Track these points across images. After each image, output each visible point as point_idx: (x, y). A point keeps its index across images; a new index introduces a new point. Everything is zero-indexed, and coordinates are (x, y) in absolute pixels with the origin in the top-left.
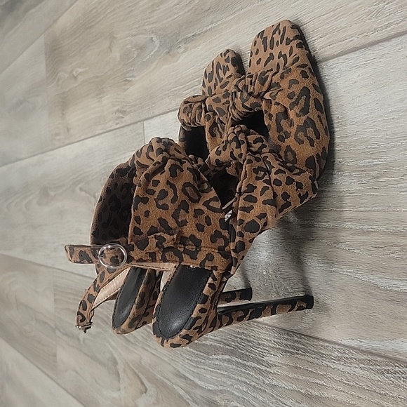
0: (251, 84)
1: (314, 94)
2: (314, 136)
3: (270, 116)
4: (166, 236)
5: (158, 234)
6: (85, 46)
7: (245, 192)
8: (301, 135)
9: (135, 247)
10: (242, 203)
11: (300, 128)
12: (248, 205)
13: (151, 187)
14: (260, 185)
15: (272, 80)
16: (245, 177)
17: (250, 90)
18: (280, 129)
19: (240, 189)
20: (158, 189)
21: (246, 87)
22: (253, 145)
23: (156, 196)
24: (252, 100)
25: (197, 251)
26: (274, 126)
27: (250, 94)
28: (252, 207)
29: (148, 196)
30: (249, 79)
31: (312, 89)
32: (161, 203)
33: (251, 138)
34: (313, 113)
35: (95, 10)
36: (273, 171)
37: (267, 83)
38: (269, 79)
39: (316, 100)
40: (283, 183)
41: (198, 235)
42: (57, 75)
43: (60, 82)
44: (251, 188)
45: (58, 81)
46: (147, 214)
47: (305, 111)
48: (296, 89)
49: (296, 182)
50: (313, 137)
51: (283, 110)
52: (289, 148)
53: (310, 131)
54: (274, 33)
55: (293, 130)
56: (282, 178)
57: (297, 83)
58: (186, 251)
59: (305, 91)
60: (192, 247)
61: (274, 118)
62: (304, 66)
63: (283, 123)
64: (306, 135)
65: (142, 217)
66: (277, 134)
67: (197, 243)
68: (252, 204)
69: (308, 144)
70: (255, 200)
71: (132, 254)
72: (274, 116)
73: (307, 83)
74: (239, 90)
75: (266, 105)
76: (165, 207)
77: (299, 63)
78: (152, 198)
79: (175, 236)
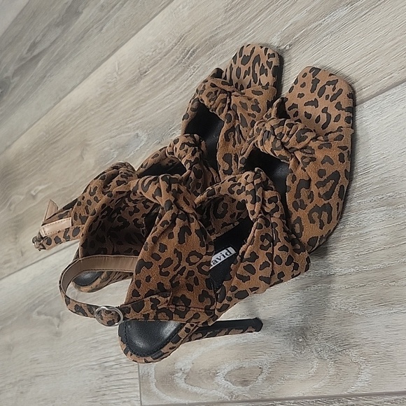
0: (288, 135)
1: (343, 181)
2: (327, 221)
3: (294, 178)
4: (160, 298)
5: (154, 297)
6: (47, 162)
7: (248, 260)
8: (315, 215)
9: (132, 310)
10: (240, 271)
11: (316, 209)
12: (246, 274)
13: (157, 251)
14: (262, 257)
15: (309, 143)
16: (251, 243)
17: (285, 139)
18: (298, 195)
19: (244, 253)
20: (164, 256)
21: (281, 135)
22: (267, 204)
23: (161, 262)
24: (283, 153)
25: (186, 312)
26: (293, 190)
27: (283, 144)
28: (249, 278)
29: (152, 260)
30: (288, 129)
31: (342, 175)
32: (164, 270)
33: (269, 194)
34: (334, 200)
35: (62, 124)
36: (279, 245)
37: (303, 144)
38: (306, 141)
39: (342, 187)
40: (284, 263)
42: (8, 200)
43: (13, 206)
44: (254, 257)
45: (10, 205)
46: (148, 279)
47: (328, 195)
48: (330, 170)
49: (295, 263)
50: (325, 220)
51: (308, 179)
52: (299, 220)
53: (325, 215)
54: (329, 83)
55: (310, 206)
56: (284, 256)
57: (332, 163)
59: (336, 175)
60: (182, 308)
61: (296, 182)
62: (344, 148)
63: (304, 192)
64: (319, 217)
65: (143, 281)
66: (294, 200)
68: (249, 274)
69: (319, 226)
70: (253, 271)
71: (128, 316)
72: (298, 180)
73: (341, 168)
74: (274, 135)
75: (294, 165)
76: (166, 274)
77: (342, 143)
78: (156, 264)
79: (169, 298)
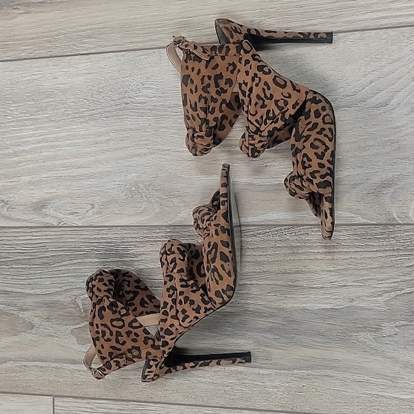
25: (140, 354)
32: (105, 338)
41: (136, 345)
58: (134, 357)
60: (136, 353)
67: (138, 349)
76: (109, 340)
